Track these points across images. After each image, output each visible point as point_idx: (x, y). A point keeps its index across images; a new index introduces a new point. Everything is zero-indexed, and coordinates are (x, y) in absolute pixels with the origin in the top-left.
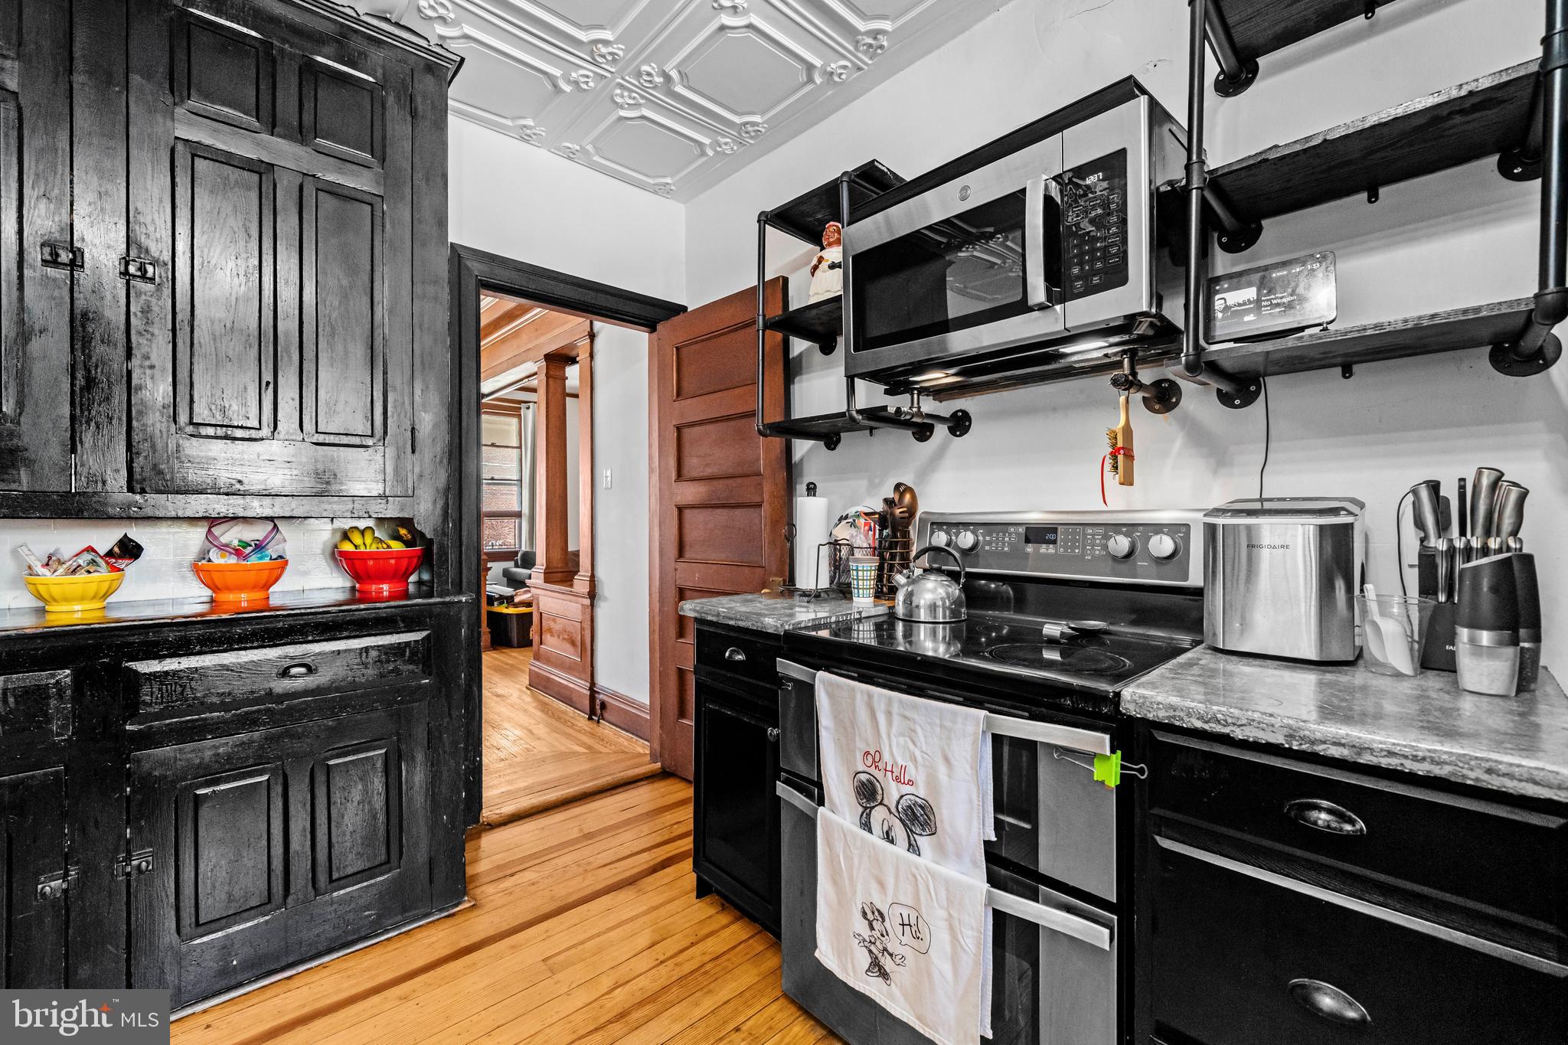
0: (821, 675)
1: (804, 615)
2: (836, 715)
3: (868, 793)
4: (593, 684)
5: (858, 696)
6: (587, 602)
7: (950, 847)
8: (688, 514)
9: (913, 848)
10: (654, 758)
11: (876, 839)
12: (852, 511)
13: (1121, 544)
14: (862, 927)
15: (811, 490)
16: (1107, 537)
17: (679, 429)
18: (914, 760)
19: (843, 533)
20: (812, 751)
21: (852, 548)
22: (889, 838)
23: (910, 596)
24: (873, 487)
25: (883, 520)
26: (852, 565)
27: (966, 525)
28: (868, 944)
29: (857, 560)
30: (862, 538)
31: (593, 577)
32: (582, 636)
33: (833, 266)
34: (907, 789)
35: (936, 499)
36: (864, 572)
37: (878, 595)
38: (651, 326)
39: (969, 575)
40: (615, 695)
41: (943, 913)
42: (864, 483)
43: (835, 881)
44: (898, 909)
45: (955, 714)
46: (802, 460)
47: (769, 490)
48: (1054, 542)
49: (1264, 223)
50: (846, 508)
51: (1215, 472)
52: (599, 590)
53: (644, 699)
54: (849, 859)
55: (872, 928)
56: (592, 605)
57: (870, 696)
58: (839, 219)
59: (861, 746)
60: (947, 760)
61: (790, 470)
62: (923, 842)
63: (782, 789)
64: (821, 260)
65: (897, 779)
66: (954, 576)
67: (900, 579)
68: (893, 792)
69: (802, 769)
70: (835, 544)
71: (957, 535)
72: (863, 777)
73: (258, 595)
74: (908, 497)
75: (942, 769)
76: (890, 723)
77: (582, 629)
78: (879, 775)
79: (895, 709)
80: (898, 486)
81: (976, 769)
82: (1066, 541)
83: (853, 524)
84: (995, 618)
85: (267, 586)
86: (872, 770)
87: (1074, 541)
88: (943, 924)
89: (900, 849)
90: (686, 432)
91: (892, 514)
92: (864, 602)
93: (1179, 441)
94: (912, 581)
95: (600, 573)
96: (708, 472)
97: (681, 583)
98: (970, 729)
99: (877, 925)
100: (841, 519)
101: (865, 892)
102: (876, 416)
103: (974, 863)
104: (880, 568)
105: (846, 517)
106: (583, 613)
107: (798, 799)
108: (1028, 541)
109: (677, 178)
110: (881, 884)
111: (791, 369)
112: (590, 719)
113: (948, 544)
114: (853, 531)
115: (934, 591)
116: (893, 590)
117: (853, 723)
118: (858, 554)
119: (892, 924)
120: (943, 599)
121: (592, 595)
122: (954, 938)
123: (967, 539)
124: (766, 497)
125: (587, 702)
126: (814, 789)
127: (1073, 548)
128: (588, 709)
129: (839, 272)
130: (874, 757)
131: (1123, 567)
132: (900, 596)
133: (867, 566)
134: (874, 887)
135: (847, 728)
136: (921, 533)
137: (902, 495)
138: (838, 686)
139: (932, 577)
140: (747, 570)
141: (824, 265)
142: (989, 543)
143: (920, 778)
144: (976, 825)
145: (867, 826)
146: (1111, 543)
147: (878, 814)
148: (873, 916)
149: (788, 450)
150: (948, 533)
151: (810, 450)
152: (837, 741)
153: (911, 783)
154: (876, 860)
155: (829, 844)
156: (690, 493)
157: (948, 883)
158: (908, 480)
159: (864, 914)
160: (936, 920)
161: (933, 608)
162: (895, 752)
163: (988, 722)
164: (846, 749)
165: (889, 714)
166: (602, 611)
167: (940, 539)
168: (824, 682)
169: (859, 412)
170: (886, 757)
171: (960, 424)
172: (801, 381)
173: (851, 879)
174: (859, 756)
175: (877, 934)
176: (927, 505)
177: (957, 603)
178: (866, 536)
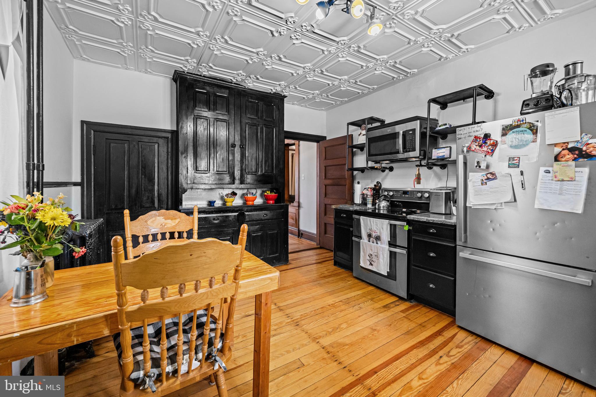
0: (361, 217)
1: (356, 208)
2: (364, 224)
3: (370, 236)
4: (299, 229)
5: (368, 220)
6: (298, 208)
7: (383, 243)
8: (327, 187)
9: (377, 243)
10: (317, 245)
11: (371, 243)
12: (367, 187)
13: (419, 195)
14: (368, 258)
15: (358, 183)
16: (417, 193)
17: (325, 167)
18: (377, 229)
19: (365, 192)
20: (360, 231)
21: (367, 195)
22: (373, 242)
23: (379, 205)
24: (372, 182)
25: (374, 189)
26: (367, 199)
27: (391, 191)
28: (369, 260)
29: (368, 198)
30: (369, 193)
31: (299, 202)
32: (296, 217)
33: (363, 135)
34: (376, 234)
35: (386, 185)
36: (370, 200)
37: (373, 205)
38: (318, 142)
39: (391, 201)
40: (305, 232)
41: (381, 252)
42: (370, 181)
43: (364, 252)
44: (375, 253)
45: (384, 221)
46: (355, 175)
47: (348, 182)
48: (408, 194)
49: (448, 135)
50: (366, 186)
51: (439, 181)
52: (301, 205)
53: (315, 232)
54: (366, 247)
55: (370, 258)
56: (299, 209)
57: (370, 219)
58: (365, 124)
59: (368, 228)
60: (382, 228)
61: (353, 178)
62: (379, 242)
63: (354, 238)
64: (361, 133)
65: (375, 232)
66: (388, 201)
67: (377, 201)
68: (374, 235)
69: (357, 234)
70: (363, 194)
71: (389, 192)
72: (369, 233)
73: (252, 202)
74: (379, 184)
75: (382, 230)
76: (373, 223)
77: (296, 215)
78: (371, 232)
79: (374, 221)
80: (377, 182)
81: (387, 230)
82: (410, 194)
83: (367, 190)
84: (398, 209)
85: (254, 201)
86: (370, 232)
87: (412, 194)
88: (382, 254)
89: (375, 244)
90: (327, 168)
91: (376, 188)
92: (369, 206)
93: (433, 175)
94: (379, 201)
95: (301, 201)
96: (333, 177)
97: (326, 203)
98: (386, 223)
99: (371, 257)
100: (365, 189)
101: (369, 252)
102: (372, 168)
103: (387, 244)
104: (373, 199)
105: (366, 188)
106: (296, 211)
107: (357, 239)
108: (403, 194)
109: (325, 108)
110: (372, 250)
111: (353, 154)
112: (298, 237)
113: (388, 194)
114: (367, 191)
115: (383, 204)
116: (376, 204)
117: (367, 224)
118: (368, 196)
119: (373, 256)
120: (386, 205)
121: (299, 206)
122: (383, 256)
123: (391, 193)
124: (347, 183)
125: (297, 233)
126: (360, 237)
127: (412, 195)
128: (298, 235)
129: (365, 136)
130: (371, 230)
131: (420, 199)
132: (377, 205)
133: (370, 199)
134: (370, 251)
135: (366, 226)
136: (382, 192)
137: (378, 184)
138: (365, 218)
139: (384, 201)
140: (342, 200)
141: (362, 135)
142: (396, 194)
143: (378, 232)
144: (387, 238)
145: (369, 241)
146: (418, 194)
147: (371, 239)
148: (370, 255)
149: (353, 173)
150: (388, 192)
151: (357, 173)
152: (364, 228)
153: (377, 233)
154: (371, 246)
155: (363, 246)
156: (328, 182)
157: (383, 248)
158: (380, 181)
159: (369, 256)
160: (380, 253)
161: (384, 207)
162: (374, 228)
163: (389, 222)
164: (366, 229)
165: (373, 222)
166: (302, 211)
167: (386, 193)
168: (362, 218)
169: (369, 167)
170: (373, 229)
171: (391, 169)
172: (355, 157)
173: (366, 250)
174: (368, 230)
175: (371, 258)
176: (383, 186)
177: (389, 206)
178: (370, 193)
